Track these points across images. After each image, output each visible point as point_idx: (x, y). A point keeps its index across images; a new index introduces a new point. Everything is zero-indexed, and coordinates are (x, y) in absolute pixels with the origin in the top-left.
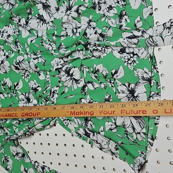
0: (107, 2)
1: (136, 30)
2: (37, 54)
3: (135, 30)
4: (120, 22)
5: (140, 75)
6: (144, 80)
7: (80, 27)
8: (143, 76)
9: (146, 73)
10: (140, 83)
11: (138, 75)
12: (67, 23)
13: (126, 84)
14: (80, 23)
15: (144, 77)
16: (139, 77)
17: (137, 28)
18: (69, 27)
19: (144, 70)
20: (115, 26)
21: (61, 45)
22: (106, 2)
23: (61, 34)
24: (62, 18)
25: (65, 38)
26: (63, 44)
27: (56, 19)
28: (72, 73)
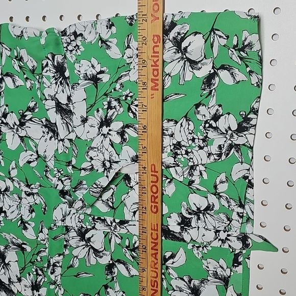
0: (175, 136)
1: (215, 195)
2: (33, 186)
3: (212, 194)
4: (190, 175)
5: (211, 268)
6: (216, 278)
7: (118, 162)
8: (216, 271)
9: (222, 268)
10: (209, 281)
11: (208, 267)
12: (96, 150)
13: (185, 278)
14: (118, 155)
15: (217, 273)
16: (208, 271)
17: (217, 192)
18: (97, 158)
19: (218, 263)
20: (181, 179)
21: (81, 183)
22: (173, 134)
23: (83, 166)
24: (92, 140)
25: (88, 173)
26: (84, 182)
27: (79, 138)
28: (90, 238)
